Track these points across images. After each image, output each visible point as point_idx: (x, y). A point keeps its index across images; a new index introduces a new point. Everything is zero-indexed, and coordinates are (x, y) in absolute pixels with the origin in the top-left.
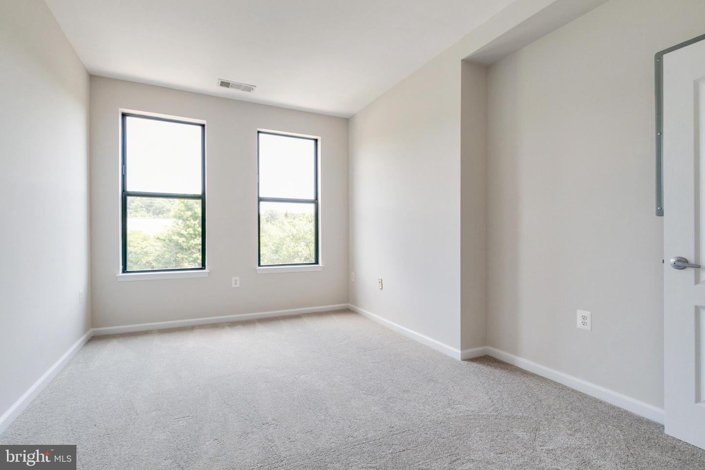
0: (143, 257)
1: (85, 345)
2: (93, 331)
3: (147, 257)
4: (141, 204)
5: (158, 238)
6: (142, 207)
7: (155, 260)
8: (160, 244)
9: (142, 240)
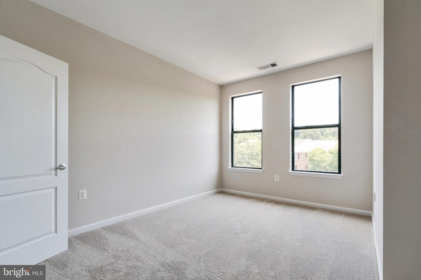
0: (321, 163)
1: (213, 194)
2: (222, 190)
3: (324, 164)
4: (329, 132)
5: (331, 152)
6: (330, 134)
7: (329, 166)
8: (332, 156)
9: (321, 153)
